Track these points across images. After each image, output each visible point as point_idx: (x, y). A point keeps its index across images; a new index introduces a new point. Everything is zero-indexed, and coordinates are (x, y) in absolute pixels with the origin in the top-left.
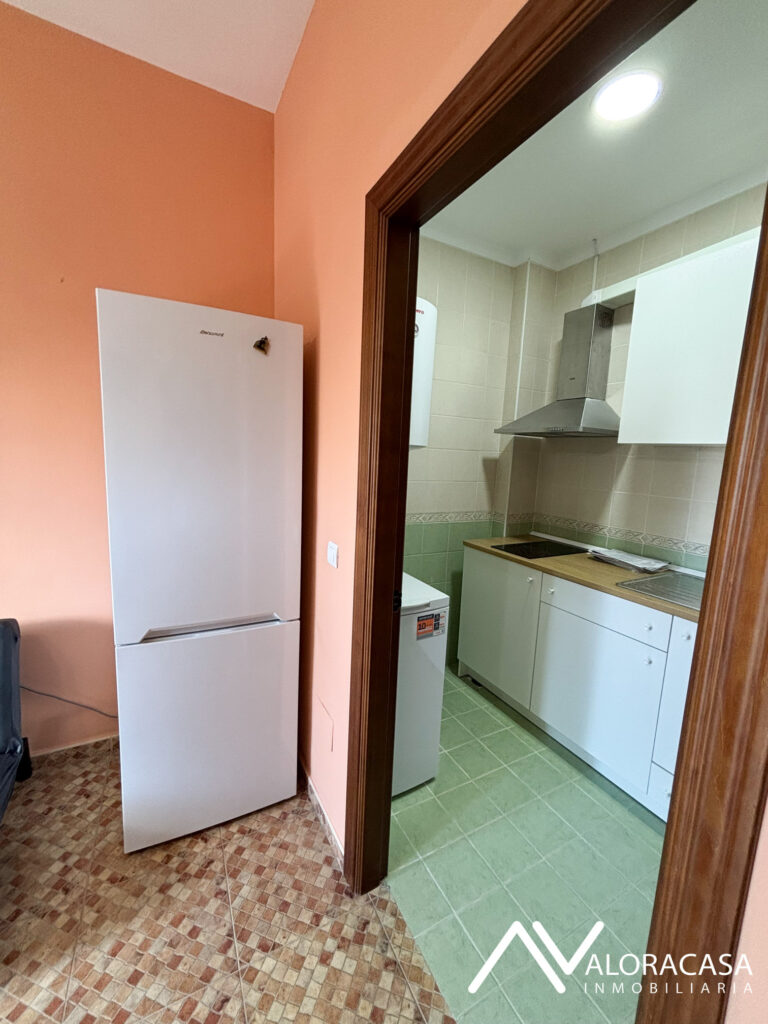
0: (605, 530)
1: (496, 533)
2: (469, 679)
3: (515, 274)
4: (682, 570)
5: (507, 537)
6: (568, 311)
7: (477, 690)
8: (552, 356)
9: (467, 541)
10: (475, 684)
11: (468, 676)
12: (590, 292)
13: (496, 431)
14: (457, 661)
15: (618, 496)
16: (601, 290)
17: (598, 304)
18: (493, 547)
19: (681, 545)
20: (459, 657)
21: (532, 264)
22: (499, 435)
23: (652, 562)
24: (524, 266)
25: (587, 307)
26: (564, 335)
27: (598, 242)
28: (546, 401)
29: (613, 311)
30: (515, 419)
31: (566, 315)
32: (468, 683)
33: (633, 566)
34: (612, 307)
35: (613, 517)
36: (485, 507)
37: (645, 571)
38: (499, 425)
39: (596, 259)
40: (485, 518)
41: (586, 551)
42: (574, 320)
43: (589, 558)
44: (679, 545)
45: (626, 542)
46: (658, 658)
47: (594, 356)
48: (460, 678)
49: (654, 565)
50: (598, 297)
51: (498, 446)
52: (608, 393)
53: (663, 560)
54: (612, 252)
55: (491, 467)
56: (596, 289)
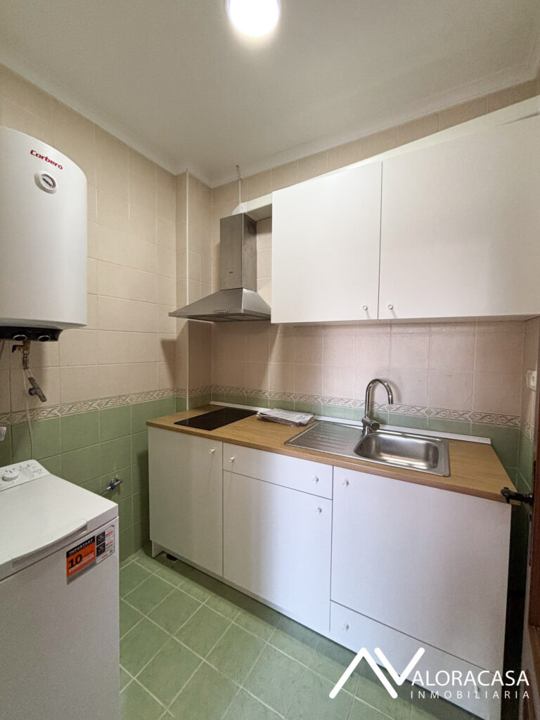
0: (267, 394)
1: (180, 408)
2: (165, 555)
3: (176, 182)
4: (322, 418)
5: (190, 409)
6: (222, 217)
7: (172, 567)
8: (213, 255)
9: (150, 421)
10: (170, 560)
11: (163, 552)
12: (238, 204)
13: (171, 315)
14: (151, 542)
15: (273, 365)
16: (246, 203)
17: (244, 214)
18: (175, 423)
19: (319, 400)
20: (151, 539)
21: (190, 176)
22: (175, 319)
23: (303, 415)
24: (184, 174)
25: (237, 215)
26: (221, 239)
27: (240, 168)
28: (213, 290)
29: (256, 222)
30: (188, 304)
31: (221, 220)
32: (162, 562)
33: (292, 422)
34: (256, 219)
35: (271, 383)
36: (167, 384)
37: (300, 425)
38: (174, 309)
39: (240, 182)
40: (169, 394)
41: (255, 413)
42: (228, 225)
43: (259, 419)
44: (318, 399)
45: (283, 401)
46: (326, 506)
47: (246, 254)
48: (154, 558)
49: (305, 418)
50: (244, 208)
51: (175, 329)
52: (258, 287)
53: (309, 412)
54: (250, 178)
55: (169, 347)
56: (243, 201)
